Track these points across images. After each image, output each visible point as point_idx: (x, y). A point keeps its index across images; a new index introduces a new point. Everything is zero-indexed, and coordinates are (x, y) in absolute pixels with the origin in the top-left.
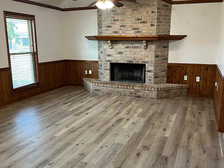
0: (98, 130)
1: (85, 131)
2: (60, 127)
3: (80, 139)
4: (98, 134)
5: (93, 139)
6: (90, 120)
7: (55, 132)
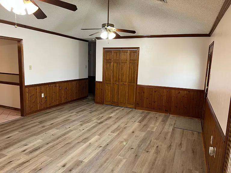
0: (65, 139)
1: (76, 139)
2: (96, 144)
3: (81, 133)
4: (67, 136)
5: (72, 132)
6: (66, 152)
7: (99, 139)
